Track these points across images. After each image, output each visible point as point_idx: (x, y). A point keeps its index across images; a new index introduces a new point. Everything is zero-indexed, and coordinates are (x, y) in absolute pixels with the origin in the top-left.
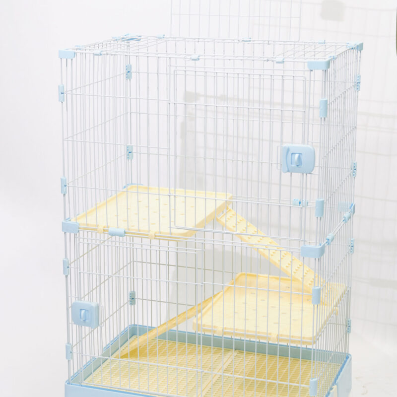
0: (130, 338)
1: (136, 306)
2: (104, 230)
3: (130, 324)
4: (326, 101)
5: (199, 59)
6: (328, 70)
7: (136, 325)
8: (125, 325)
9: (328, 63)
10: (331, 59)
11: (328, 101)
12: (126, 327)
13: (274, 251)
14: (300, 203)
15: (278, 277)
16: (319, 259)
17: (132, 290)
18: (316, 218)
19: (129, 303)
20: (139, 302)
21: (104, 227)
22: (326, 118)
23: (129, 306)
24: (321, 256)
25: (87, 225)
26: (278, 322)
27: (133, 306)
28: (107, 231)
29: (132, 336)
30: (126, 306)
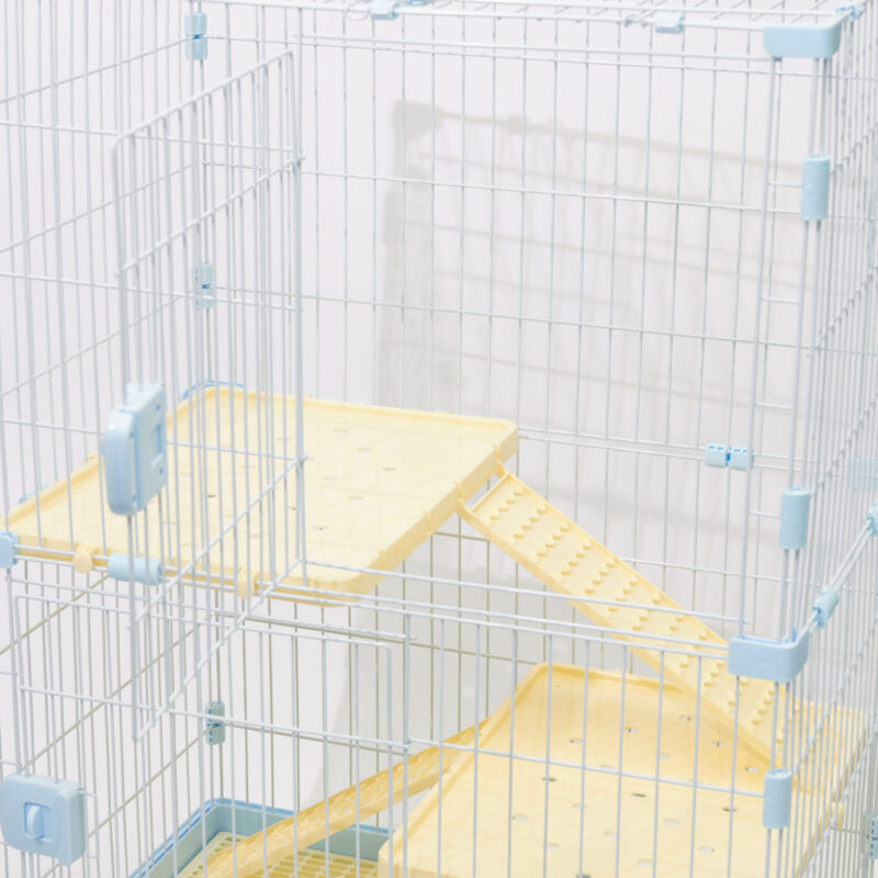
0: (208, 842)
1: (227, 745)
2: (95, 562)
3: (207, 797)
4: (827, 164)
5: (395, 15)
6: (835, 57)
7: (229, 801)
8: (191, 803)
9: (835, 35)
10: (845, 19)
11: (832, 163)
12: (193, 810)
13: (645, 614)
14: (728, 457)
15: (657, 680)
16: (788, 685)
17: (215, 699)
18: (782, 553)
19: (205, 738)
20: (235, 736)
21: (96, 552)
22: (823, 223)
23: (206, 746)
24: (796, 673)
25: (42, 541)
26: (650, 857)
27: (216, 747)
28: (105, 563)
29: (215, 835)
30: (194, 750)
